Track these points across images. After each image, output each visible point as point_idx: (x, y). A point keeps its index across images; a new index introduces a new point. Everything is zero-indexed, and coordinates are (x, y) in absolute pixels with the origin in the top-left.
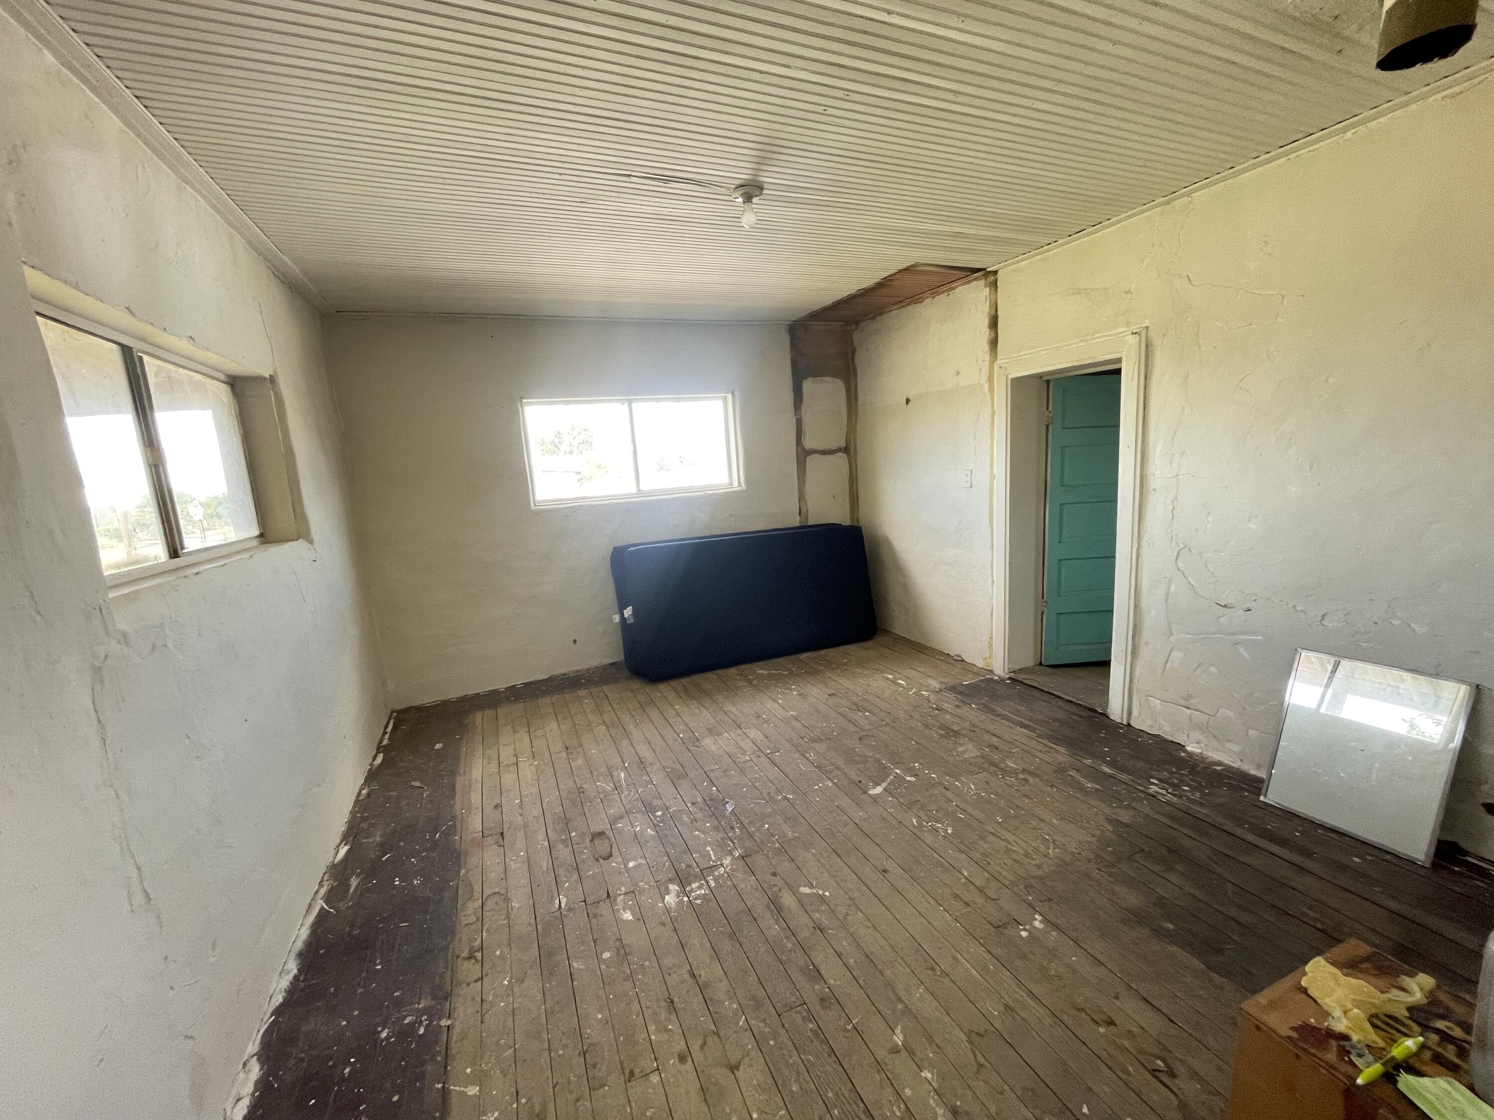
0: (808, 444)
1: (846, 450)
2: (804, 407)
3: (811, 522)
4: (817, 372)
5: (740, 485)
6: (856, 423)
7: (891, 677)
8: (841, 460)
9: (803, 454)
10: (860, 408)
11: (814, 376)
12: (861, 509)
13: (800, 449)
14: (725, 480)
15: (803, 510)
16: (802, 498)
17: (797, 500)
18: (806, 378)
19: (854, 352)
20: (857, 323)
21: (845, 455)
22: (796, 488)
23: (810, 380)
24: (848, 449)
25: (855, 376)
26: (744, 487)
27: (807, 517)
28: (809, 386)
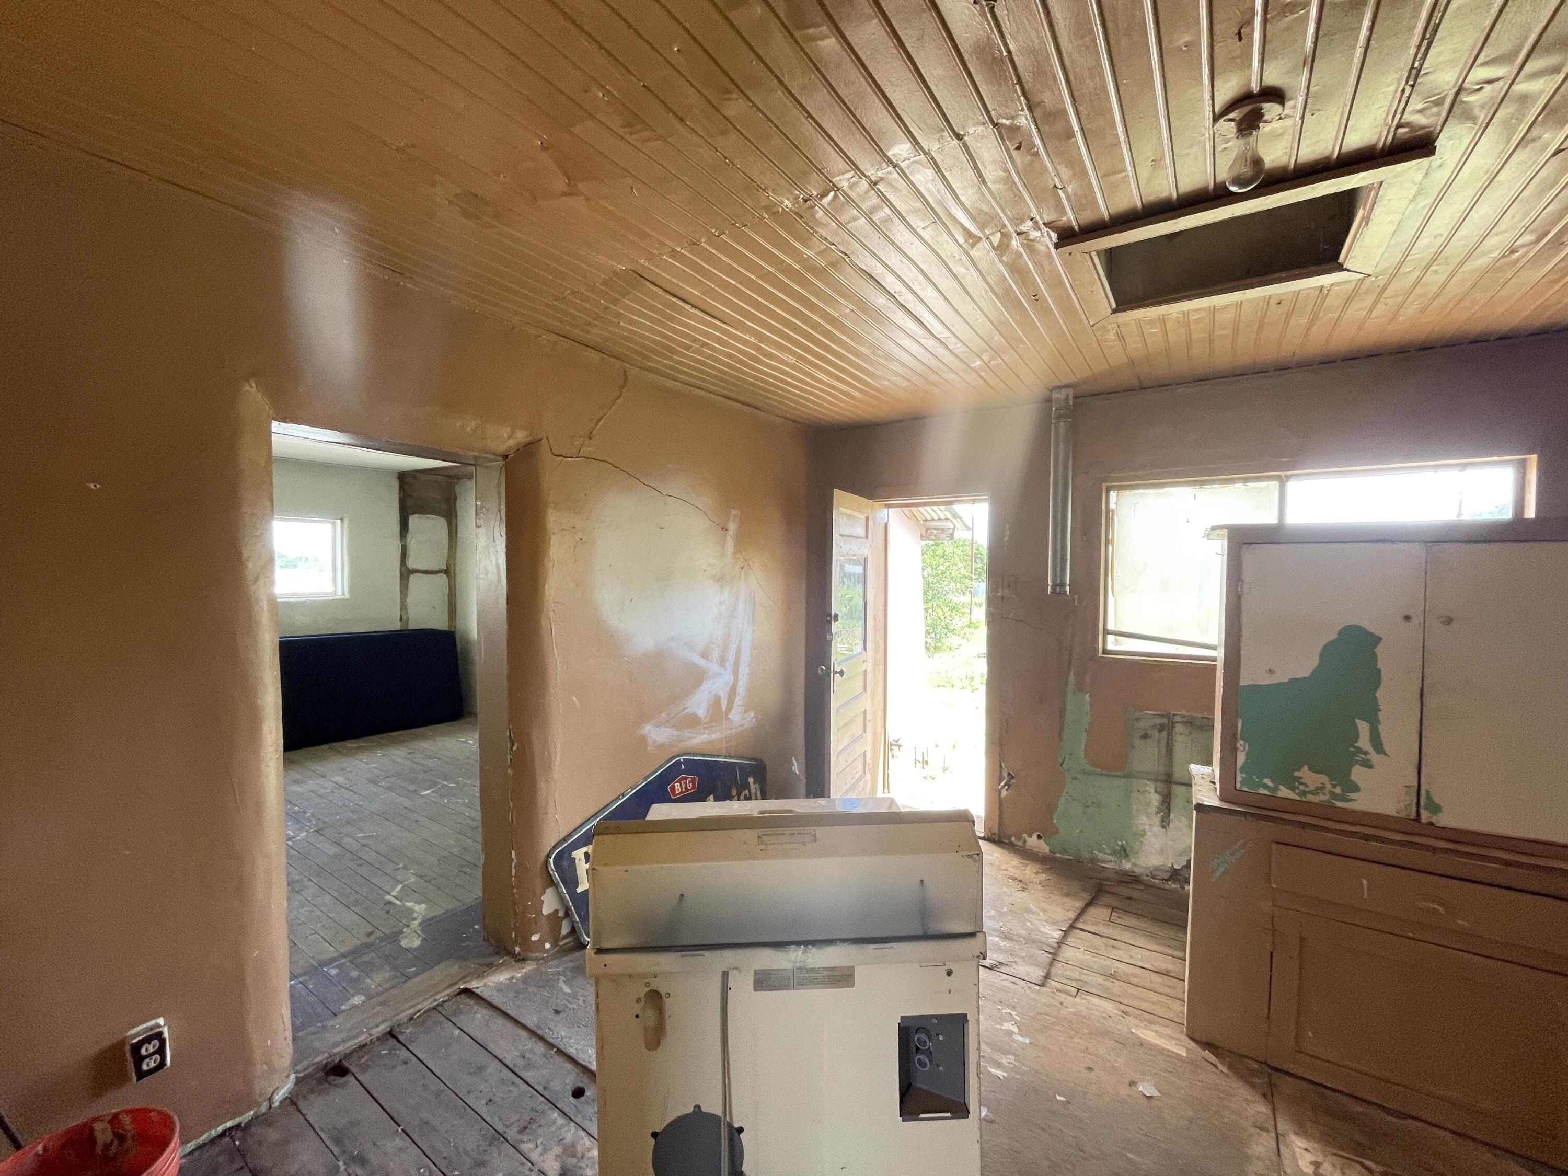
0: (412, 564)
1: (446, 572)
2: (409, 536)
3: (412, 626)
4: (424, 509)
5: (343, 594)
6: (455, 553)
7: (463, 740)
8: (443, 579)
9: (406, 573)
10: (460, 542)
11: (419, 513)
12: (458, 618)
13: (404, 568)
14: (330, 589)
15: (404, 618)
16: (403, 607)
17: (399, 608)
18: (413, 513)
19: (455, 499)
20: (459, 479)
21: (445, 576)
22: (399, 600)
23: (416, 516)
24: (448, 571)
25: (456, 516)
26: (347, 596)
27: (407, 624)
28: (414, 521)
